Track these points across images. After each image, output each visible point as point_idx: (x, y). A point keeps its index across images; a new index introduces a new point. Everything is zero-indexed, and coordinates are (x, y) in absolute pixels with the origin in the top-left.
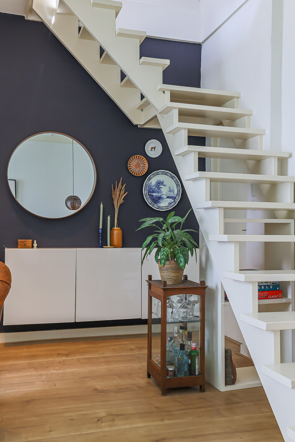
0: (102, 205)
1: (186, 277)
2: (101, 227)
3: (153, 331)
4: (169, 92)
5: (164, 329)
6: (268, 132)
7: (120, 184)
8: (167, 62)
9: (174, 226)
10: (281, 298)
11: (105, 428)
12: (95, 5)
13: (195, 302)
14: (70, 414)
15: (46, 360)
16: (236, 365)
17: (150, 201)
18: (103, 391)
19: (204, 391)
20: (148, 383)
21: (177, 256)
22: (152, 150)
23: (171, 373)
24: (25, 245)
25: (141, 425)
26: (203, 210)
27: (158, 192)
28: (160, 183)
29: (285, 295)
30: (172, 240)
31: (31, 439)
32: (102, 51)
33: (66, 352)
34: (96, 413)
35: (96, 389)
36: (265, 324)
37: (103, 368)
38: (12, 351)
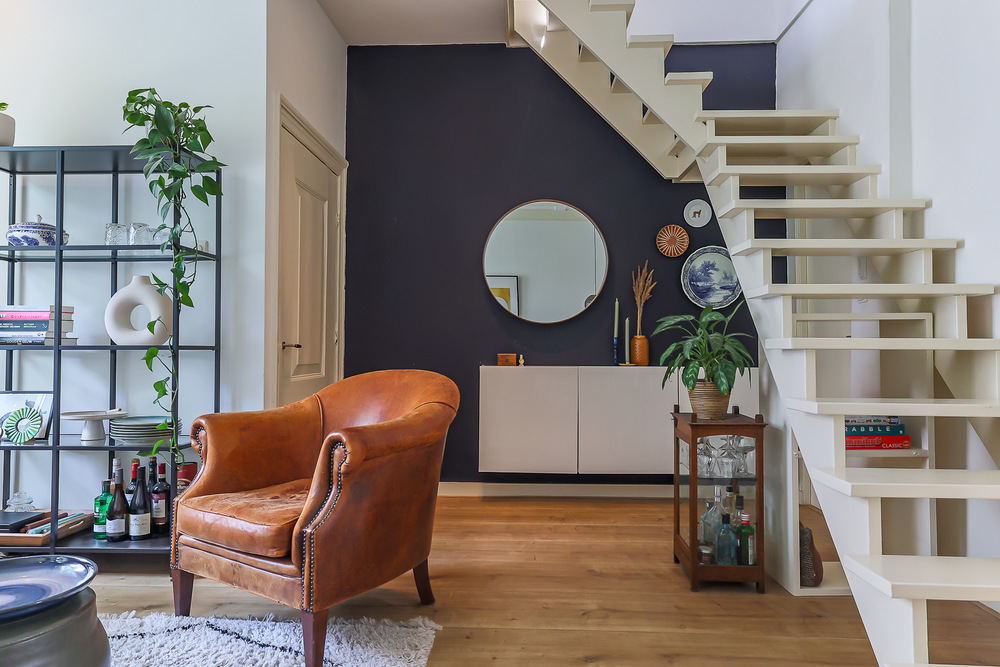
0: (617, 303)
1: (736, 409)
2: (616, 336)
3: (681, 496)
4: (714, 122)
5: (694, 492)
6: (885, 168)
7: (645, 270)
8: (709, 76)
9: (712, 328)
10: (909, 448)
11: (592, 627)
12: (595, 8)
13: (745, 450)
14: (545, 600)
15: (532, 524)
16: (822, 558)
17: (693, 294)
18: (601, 575)
19: (763, 592)
20: (675, 571)
21: (716, 375)
22: (695, 216)
23: (706, 558)
24: (507, 361)
25: (648, 629)
26: (760, 300)
27: (706, 281)
28: (708, 267)
29: (917, 445)
30: (710, 350)
31: (485, 626)
32: (612, 76)
33: (563, 516)
34: (583, 604)
35: (592, 572)
36: (850, 485)
37: (609, 542)
38: (491, 508)
